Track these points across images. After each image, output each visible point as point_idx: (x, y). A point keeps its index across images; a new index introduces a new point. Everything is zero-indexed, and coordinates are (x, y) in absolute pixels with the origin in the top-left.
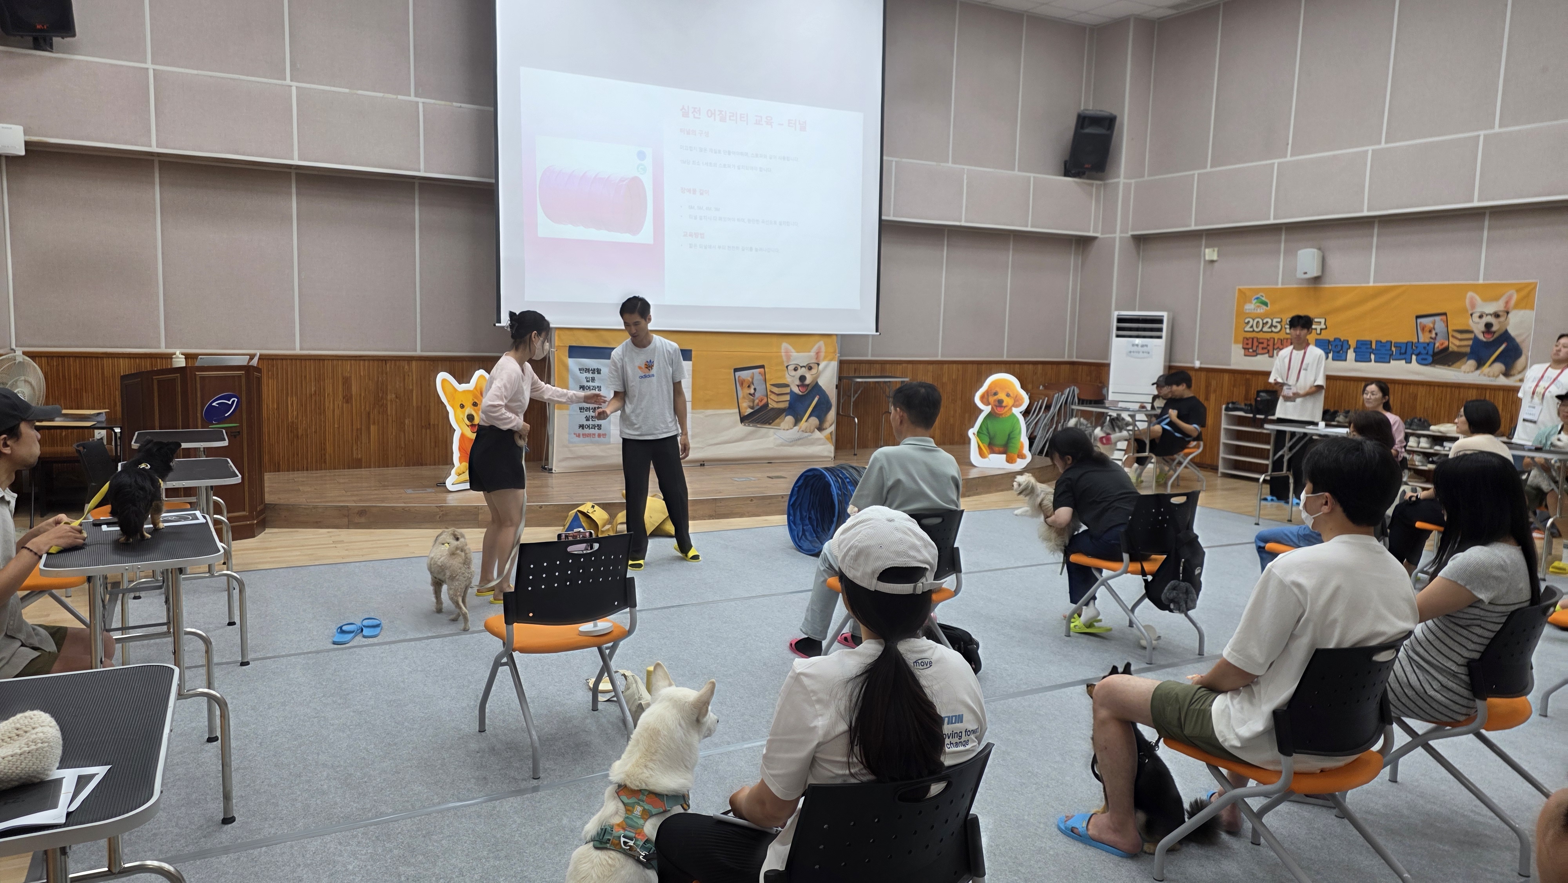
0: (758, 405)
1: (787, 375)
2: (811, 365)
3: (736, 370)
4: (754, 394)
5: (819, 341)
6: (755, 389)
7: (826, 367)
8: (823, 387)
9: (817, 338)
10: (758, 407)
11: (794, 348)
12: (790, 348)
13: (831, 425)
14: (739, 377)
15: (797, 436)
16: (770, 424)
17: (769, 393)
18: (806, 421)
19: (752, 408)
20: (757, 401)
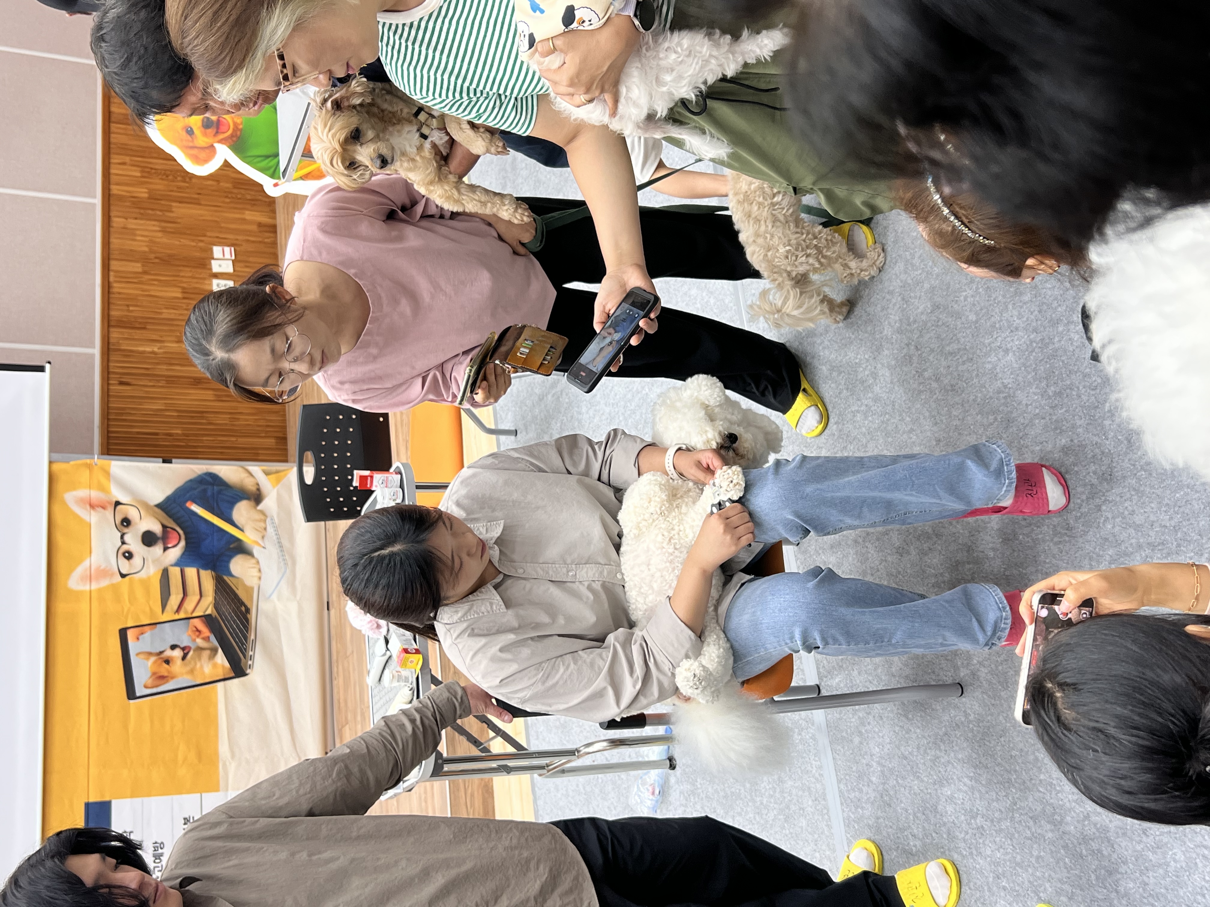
0: (207, 639)
1: (143, 575)
2: (118, 520)
3: (131, 694)
4: (183, 649)
5: (64, 503)
6: (173, 647)
7: (123, 486)
8: (169, 492)
9: (56, 508)
10: (213, 638)
11: (80, 561)
12: (79, 570)
13: (251, 474)
14: (146, 687)
15: (272, 550)
16: (248, 610)
17: (182, 615)
18: (241, 530)
19: (214, 651)
20: (200, 642)
